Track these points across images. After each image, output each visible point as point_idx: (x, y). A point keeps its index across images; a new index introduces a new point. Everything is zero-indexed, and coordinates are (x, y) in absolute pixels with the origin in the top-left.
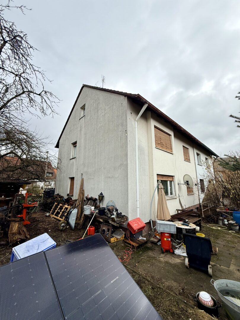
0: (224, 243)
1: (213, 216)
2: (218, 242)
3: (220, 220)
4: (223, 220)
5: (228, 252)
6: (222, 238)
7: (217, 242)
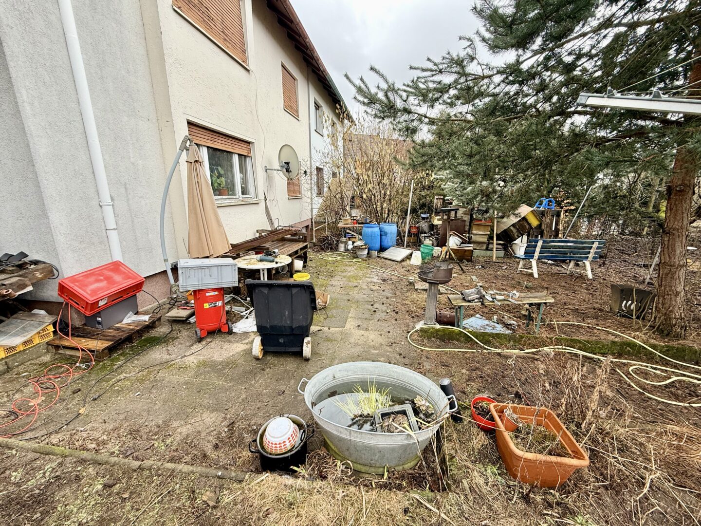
0: (342, 283)
1: (331, 238)
2: (333, 282)
3: (342, 242)
4: (346, 243)
5: (346, 298)
6: (340, 274)
7: (330, 283)
